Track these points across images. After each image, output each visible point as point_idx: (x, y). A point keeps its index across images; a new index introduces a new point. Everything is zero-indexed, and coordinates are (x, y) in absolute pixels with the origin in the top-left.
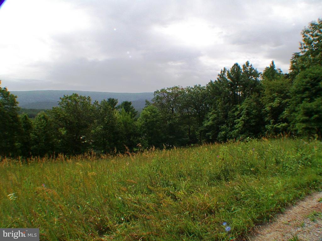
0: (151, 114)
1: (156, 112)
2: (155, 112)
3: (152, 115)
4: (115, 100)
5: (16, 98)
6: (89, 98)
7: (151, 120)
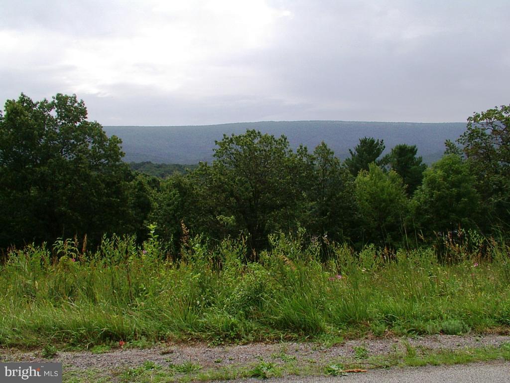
0: (445, 179)
1: (460, 172)
2: (457, 172)
3: (450, 179)
4: (378, 143)
5: (119, 145)
6: (284, 141)
7: (444, 192)
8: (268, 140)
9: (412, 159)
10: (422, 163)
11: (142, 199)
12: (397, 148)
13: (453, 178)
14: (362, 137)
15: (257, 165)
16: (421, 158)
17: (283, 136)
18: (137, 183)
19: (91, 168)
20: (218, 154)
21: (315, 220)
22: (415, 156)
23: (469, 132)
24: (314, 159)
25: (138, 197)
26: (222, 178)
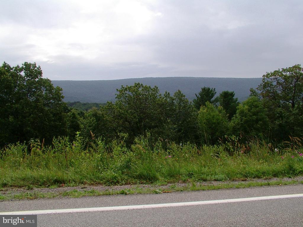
0: (249, 111)
1: (258, 107)
2: (256, 106)
4: (212, 90)
5: (61, 92)
6: (156, 89)
7: (248, 118)
8: (147, 89)
9: (232, 99)
10: (237, 102)
11: (75, 123)
12: (223, 93)
13: (253, 110)
14: (203, 87)
15: (141, 103)
16: (237, 99)
17: (156, 87)
18: (71, 114)
19: (44, 105)
20: (118, 97)
21: (174, 135)
22: (234, 98)
23: (264, 84)
24: (174, 99)
25: (72, 122)
26: (121, 110)
